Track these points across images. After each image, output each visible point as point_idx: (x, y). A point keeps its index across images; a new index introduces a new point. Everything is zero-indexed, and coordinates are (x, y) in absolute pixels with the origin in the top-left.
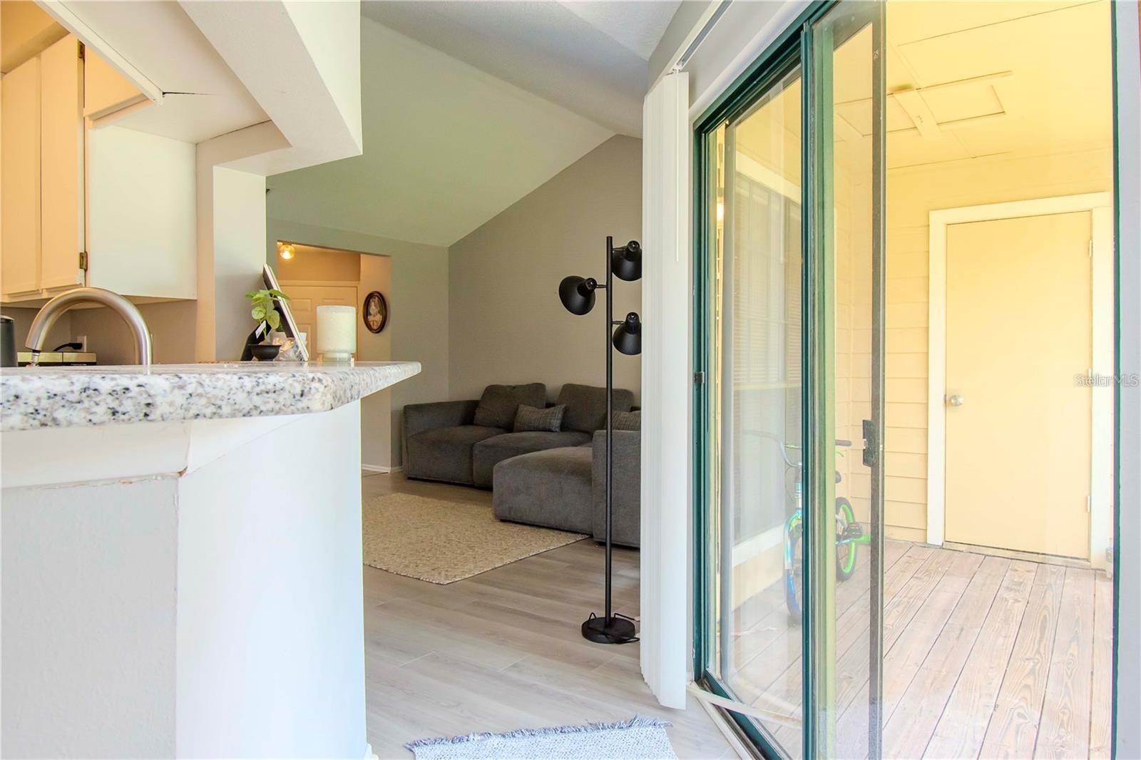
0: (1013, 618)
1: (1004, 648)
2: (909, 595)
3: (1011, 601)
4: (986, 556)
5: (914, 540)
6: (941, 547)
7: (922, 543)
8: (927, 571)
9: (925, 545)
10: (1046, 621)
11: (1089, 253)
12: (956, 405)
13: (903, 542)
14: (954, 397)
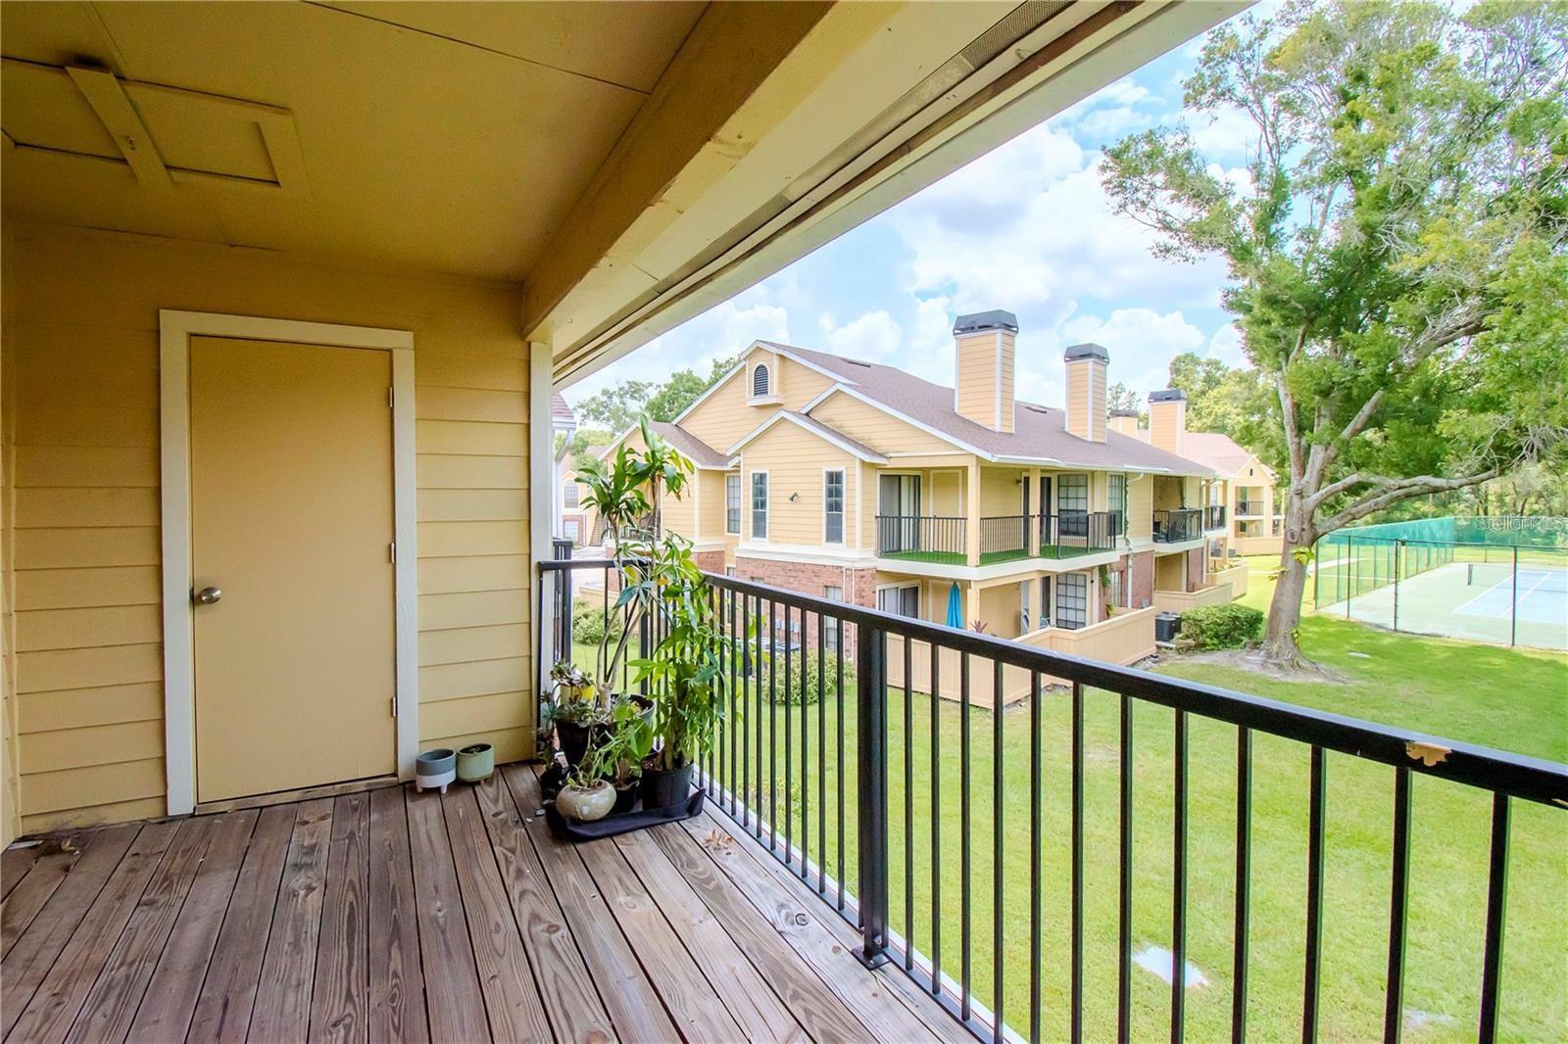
0: (306, 933)
1: (298, 1015)
2: (129, 959)
3: (302, 893)
4: (262, 808)
5: (145, 818)
6: (192, 816)
7: (160, 817)
8: (166, 878)
9: (166, 820)
10: (354, 913)
11: (389, 404)
12: (212, 601)
13: (125, 825)
14: (209, 591)
